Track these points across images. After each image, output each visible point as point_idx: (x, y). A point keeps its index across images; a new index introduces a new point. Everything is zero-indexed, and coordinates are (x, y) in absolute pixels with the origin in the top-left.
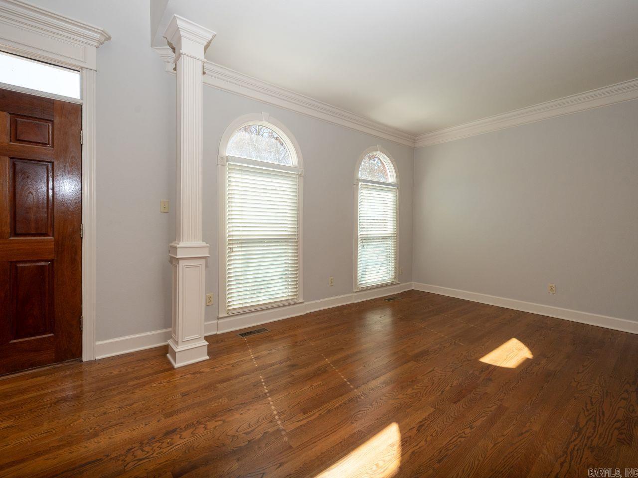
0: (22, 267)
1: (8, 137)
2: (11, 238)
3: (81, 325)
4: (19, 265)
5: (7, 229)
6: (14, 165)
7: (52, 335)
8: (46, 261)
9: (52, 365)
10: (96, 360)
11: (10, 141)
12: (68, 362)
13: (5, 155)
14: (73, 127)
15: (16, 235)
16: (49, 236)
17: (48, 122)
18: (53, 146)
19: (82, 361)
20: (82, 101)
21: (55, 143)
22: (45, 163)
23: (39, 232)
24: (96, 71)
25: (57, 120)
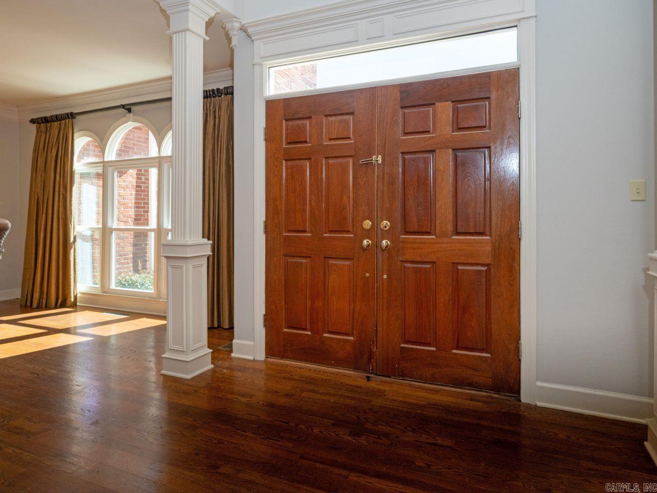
0: (462, 269)
1: (451, 129)
2: (453, 237)
3: (519, 352)
4: (460, 267)
5: (450, 228)
6: (456, 157)
7: (489, 355)
8: (483, 265)
9: (490, 393)
10: (536, 405)
11: (453, 132)
12: (505, 395)
13: (448, 148)
14: (511, 99)
15: (458, 234)
16: (486, 235)
17: (485, 100)
18: (490, 128)
19: (521, 401)
20: (519, 63)
21: (492, 123)
22: (482, 150)
23: (477, 231)
24: (536, 17)
25: (493, 96)
